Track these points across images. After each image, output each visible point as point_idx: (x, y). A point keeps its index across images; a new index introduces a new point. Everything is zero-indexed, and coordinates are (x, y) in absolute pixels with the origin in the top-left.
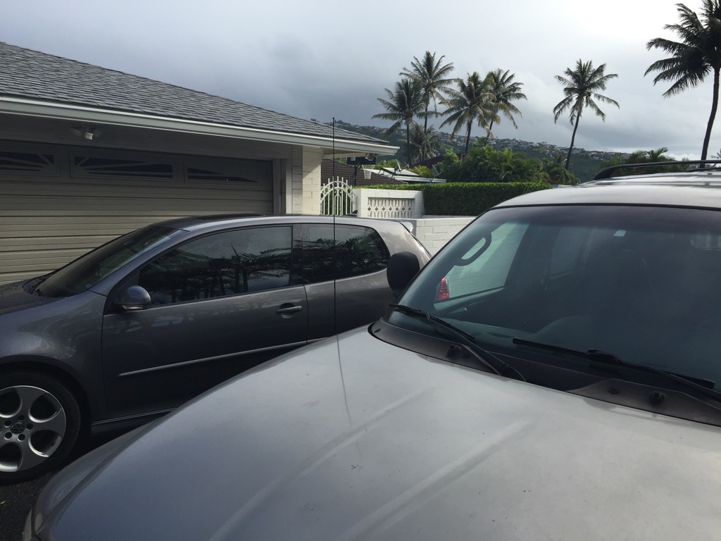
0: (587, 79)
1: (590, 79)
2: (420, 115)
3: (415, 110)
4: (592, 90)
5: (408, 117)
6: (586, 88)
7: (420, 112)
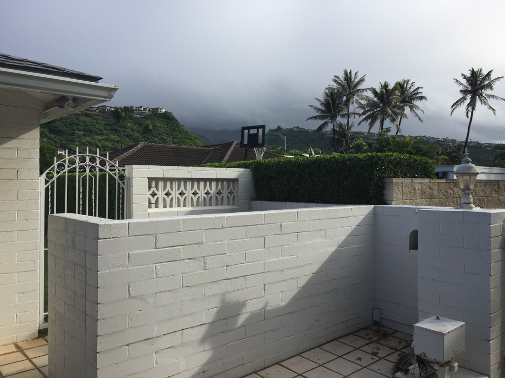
0: (479, 82)
1: (481, 82)
2: (343, 116)
3: (339, 113)
4: (483, 91)
5: (333, 118)
6: (477, 90)
7: (342, 113)
